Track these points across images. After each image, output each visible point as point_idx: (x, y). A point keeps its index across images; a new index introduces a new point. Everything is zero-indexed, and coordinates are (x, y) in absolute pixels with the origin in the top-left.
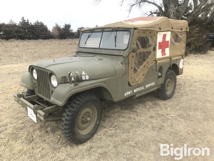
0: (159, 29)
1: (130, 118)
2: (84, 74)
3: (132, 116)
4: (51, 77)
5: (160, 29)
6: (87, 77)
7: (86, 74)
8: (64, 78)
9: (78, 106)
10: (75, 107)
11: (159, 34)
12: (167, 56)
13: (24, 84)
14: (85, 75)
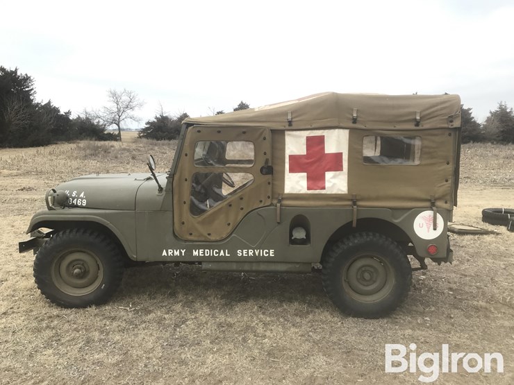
0: (288, 124)
5: (290, 123)
6: (84, 201)
7: (85, 197)
11: (289, 135)
12: (329, 193)
14: (82, 199)
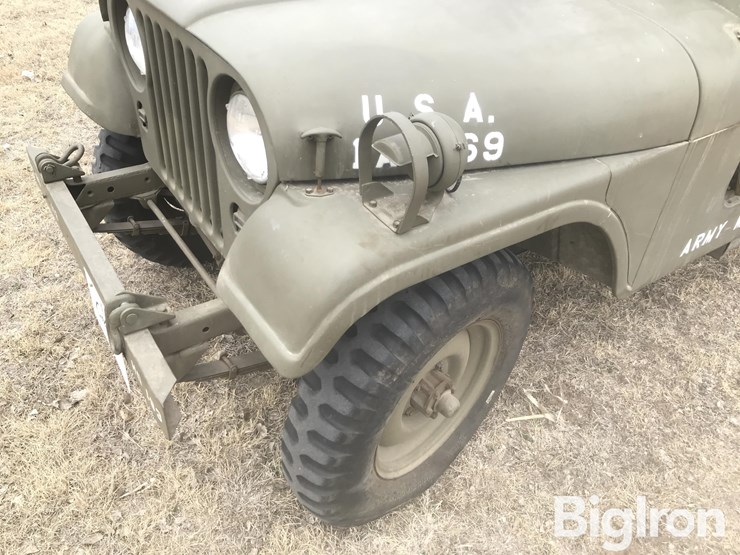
1: (646, 345)
2: (473, 120)
3: (656, 335)
4: (228, 106)
6: (494, 141)
7: (491, 119)
8: (321, 151)
9: (401, 359)
10: (380, 366)
13: (82, 94)
14: (482, 130)
